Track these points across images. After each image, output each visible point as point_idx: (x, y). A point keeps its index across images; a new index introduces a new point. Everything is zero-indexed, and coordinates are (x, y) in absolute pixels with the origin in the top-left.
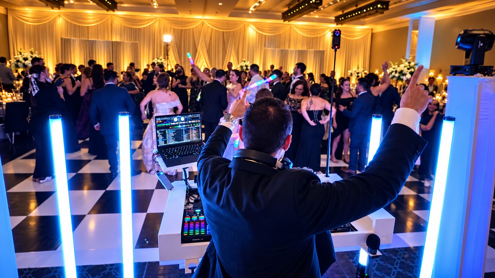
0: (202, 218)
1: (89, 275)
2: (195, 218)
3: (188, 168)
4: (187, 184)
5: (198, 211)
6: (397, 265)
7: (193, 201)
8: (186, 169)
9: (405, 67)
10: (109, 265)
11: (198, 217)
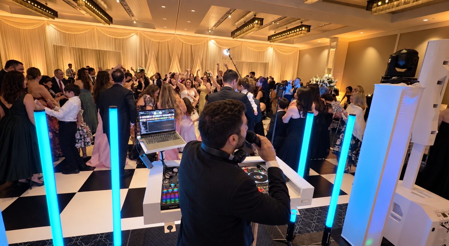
0: (176, 190)
1: (83, 244)
2: (170, 190)
3: (164, 151)
4: (163, 163)
5: (173, 185)
6: (315, 220)
7: (169, 177)
8: (163, 152)
9: (326, 78)
10: (100, 234)
11: (173, 190)
